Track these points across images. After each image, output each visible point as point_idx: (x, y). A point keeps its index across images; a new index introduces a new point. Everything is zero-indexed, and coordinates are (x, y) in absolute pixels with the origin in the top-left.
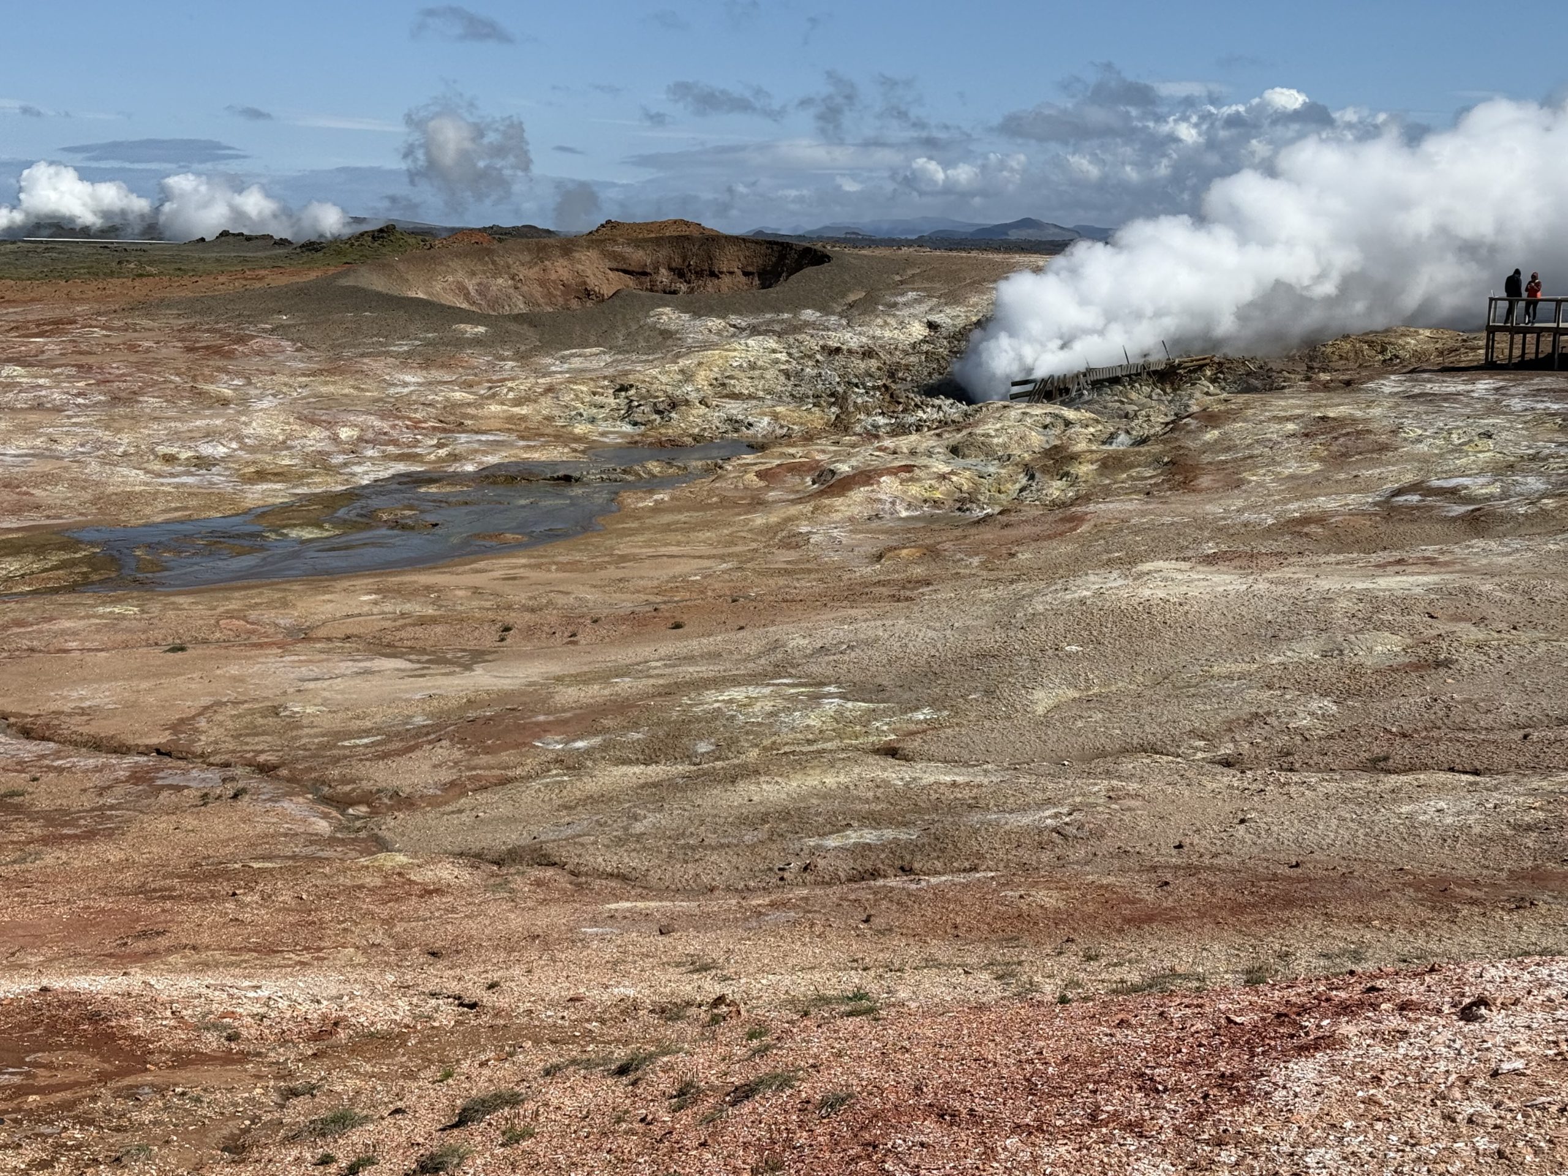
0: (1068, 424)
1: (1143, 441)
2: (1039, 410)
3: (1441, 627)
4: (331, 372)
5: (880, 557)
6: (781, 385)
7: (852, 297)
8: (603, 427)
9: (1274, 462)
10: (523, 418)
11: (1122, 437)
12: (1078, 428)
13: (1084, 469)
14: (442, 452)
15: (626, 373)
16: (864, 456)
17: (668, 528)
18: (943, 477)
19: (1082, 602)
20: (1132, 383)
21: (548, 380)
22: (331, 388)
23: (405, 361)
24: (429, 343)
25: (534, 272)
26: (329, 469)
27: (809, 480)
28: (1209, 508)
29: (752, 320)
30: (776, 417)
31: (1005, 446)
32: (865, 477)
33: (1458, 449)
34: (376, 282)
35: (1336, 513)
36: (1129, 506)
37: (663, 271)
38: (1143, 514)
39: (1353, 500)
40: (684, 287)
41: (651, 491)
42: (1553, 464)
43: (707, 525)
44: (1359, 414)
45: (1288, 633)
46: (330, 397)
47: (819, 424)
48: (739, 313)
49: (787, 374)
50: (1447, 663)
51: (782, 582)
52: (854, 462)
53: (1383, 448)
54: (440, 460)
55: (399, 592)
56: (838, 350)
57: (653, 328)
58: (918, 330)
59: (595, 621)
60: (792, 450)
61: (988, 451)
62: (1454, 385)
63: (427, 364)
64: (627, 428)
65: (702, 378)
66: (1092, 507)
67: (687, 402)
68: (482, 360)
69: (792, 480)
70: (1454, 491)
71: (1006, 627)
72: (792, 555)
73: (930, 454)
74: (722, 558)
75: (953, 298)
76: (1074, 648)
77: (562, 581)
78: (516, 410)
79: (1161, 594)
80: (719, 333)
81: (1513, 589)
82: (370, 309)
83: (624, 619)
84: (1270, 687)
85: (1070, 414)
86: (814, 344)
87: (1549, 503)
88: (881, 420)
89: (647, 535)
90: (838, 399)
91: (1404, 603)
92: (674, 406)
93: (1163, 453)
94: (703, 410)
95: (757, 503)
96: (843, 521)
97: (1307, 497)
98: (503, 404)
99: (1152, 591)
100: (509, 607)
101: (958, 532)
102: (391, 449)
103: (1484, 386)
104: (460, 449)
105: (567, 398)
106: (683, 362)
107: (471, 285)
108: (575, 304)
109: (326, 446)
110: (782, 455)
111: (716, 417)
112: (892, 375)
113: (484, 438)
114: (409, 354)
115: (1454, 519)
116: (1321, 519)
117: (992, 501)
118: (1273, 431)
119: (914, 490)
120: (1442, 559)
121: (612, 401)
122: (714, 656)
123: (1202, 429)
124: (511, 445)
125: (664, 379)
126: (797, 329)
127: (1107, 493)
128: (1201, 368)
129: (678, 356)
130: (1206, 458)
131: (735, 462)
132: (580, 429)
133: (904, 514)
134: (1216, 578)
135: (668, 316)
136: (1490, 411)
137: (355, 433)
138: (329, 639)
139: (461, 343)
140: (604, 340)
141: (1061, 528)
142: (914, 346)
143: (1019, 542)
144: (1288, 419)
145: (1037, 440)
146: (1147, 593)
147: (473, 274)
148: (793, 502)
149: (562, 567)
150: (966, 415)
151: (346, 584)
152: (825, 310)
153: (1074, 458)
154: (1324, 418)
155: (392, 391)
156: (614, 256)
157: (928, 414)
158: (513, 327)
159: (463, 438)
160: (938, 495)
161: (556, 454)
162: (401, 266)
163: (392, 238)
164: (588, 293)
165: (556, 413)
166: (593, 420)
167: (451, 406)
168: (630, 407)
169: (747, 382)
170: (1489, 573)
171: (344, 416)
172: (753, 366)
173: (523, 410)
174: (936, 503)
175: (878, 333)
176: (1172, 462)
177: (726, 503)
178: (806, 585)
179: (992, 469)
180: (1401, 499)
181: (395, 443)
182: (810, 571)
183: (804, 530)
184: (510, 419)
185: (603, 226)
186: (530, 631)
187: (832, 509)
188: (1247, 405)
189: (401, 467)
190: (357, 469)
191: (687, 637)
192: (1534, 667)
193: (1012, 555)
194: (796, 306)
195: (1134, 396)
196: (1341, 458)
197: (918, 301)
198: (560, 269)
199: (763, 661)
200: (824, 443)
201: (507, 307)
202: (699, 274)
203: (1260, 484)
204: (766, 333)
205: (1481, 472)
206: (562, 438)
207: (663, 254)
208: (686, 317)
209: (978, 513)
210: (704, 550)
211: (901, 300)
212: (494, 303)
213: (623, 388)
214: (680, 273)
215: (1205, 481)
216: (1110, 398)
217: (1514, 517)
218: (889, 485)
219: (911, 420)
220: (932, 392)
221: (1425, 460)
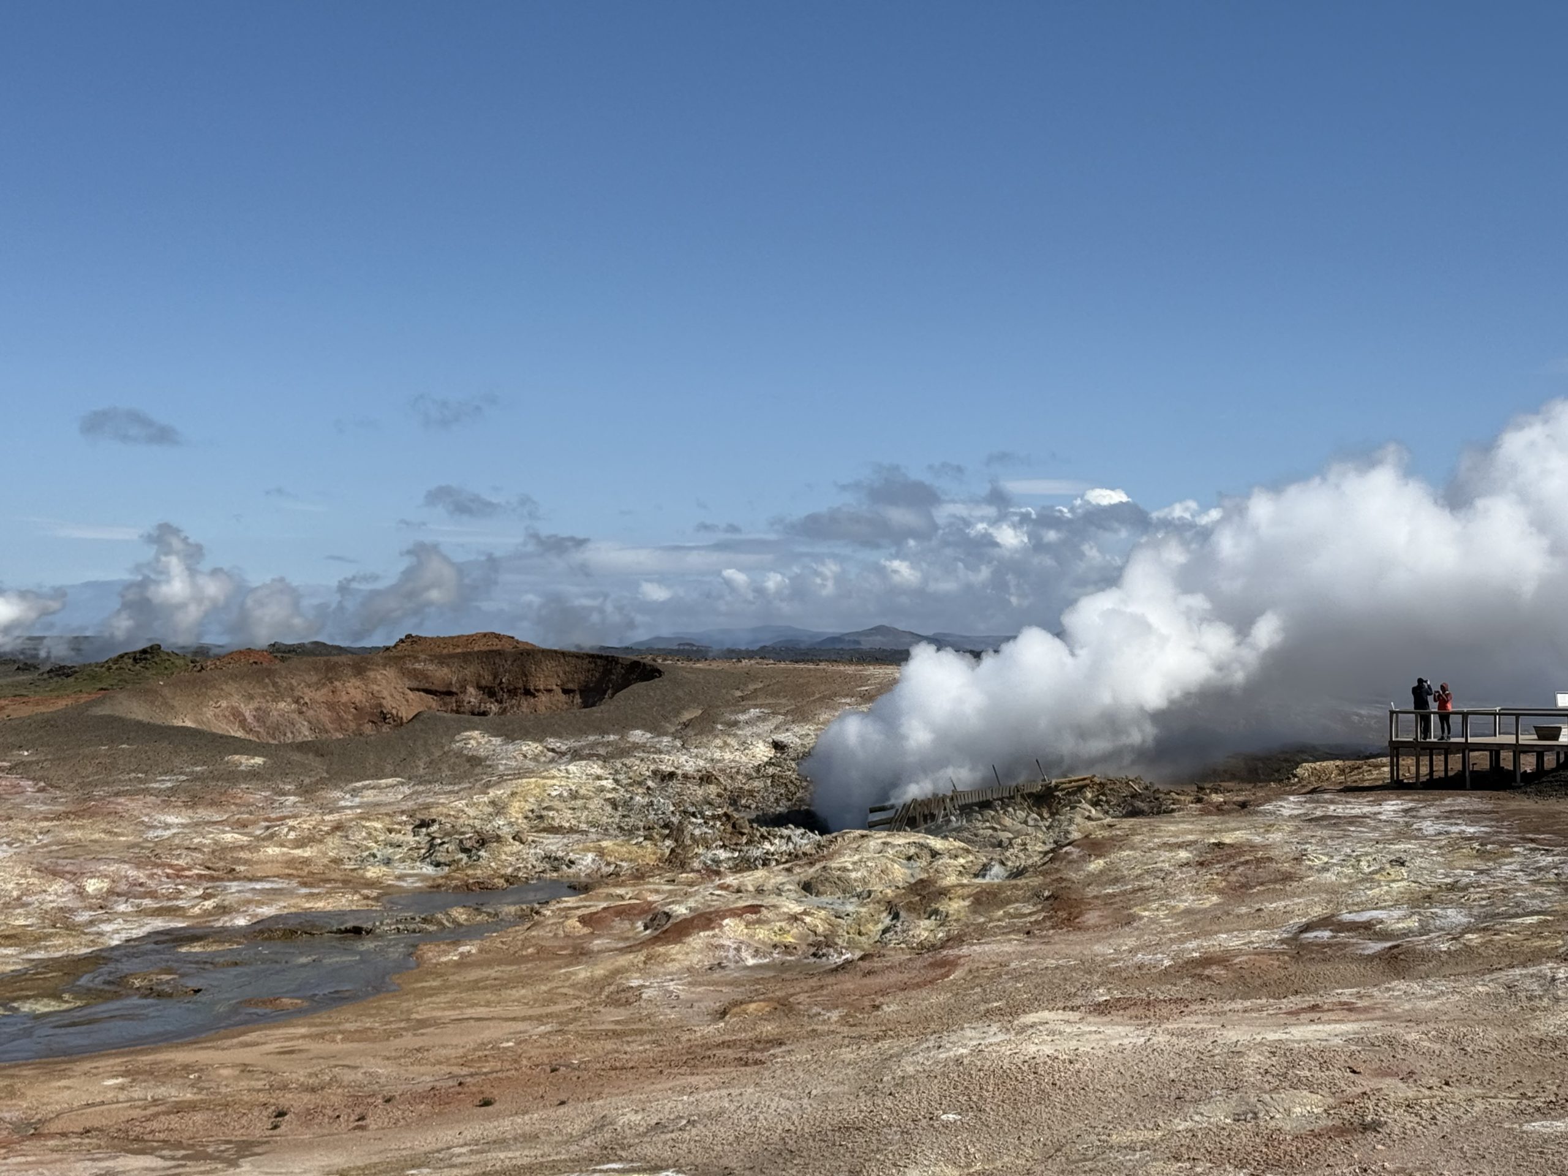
0: (934, 854)
1: (1019, 873)
2: (902, 839)
3: (1366, 1083)
4: (78, 815)
5: (723, 1014)
6: (608, 816)
7: (686, 716)
8: (400, 869)
9: (1167, 895)
10: (306, 862)
11: (997, 869)
12: (946, 860)
13: (955, 906)
14: (209, 904)
15: (427, 807)
16: (705, 896)
17: (475, 986)
18: (795, 918)
19: (959, 1062)
20: (1004, 807)
21: (336, 816)
22: (79, 834)
23: (167, 799)
24: (196, 778)
25: (322, 695)
26: (72, 928)
27: (640, 925)
28: (1098, 948)
29: (572, 743)
30: (601, 853)
31: (864, 881)
32: (706, 919)
33: (1369, 878)
34: (137, 710)
35: (1239, 952)
36: (1007, 948)
37: (471, 690)
38: (1024, 956)
39: (1257, 936)
40: (495, 708)
41: (456, 943)
42: (1474, 894)
43: (521, 981)
44: (1258, 840)
45: (1194, 1093)
46: (77, 844)
47: (651, 860)
48: (558, 735)
49: (614, 805)
50: (1374, 1127)
51: (609, 1045)
52: (691, 903)
53: (1287, 877)
54: (207, 913)
55: (152, 1073)
56: (672, 775)
57: (459, 754)
58: (762, 752)
59: (388, 1101)
60: (620, 891)
61: (845, 887)
62: (1358, 807)
63: (194, 802)
64: (429, 870)
65: (516, 811)
66: (965, 950)
67: (498, 839)
68: (259, 796)
69: (621, 926)
70: (1367, 926)
71: (872, 1093)
72: (621, 1014)
73: (779, 892)
74: (540, 1019)
75: (800, 715)
76: (951, 1117)
77: (350, 1054)
78: (298, 852)
79: (1048, 1050)
80: (535, 759)
81: (1441, 1038)
82: (128, 741)
83: (421, 1097)
84: (1177, 1159)
85: (936, 843)
86: (645, 769)
87: (1473, 938)
88: (723, 854)
89: (450, 996)
90: (673, 831)
91: (1322, 1058)
92: (483, 842)
93: (1046, 886)
94: (517, 846)
95: (580, 953)
96: (681, 971)
97: (1207, 934)
98: (282, 845)
99: (1038, 1047)
100: (285, 1087)
101: (813, 982)
102: (147, 902)
103: (1391, 807)
104: (229, 900)
105: (358, 836)
106: (493, 793)
107: (248, 711)
108: (368, 728)
109: (68, 901)
110: (609, 896)
111: (531, 855)
112: (734, 802)
113: (258, 886)
114: (173, 791)
115: (1371, 958)
116: (1223, 959)
117: (851, 945)
118: (1165, 860)
119: (762, 933)
120: (1360, 1004)
121: (411, 839)
122: (530, 1138)
123: (1085, 859)
124: (291, 893)
125: (472, 812)
126: (624, 752)
127: (981, 933)
128: (1080, 789)
129: (488, 786)
130: (1091, 891)
131: (554, 906)
132: (372, 872)
133: (751, 962)
134: (1109, 1031)
135: (476, 741)
136: (1402, 835)
137: (105, 885)
138: (64, 1135)
139: (234, 776)
140: (403, 769)
141: (932, 974)
142: (758, 769)
143: (883, 992)
144: (1180, 846)
145: (900, 873)
146: (1032, 1049)
147: (251, 697)
148: (622, 951)
149: (349, 1036)
150: (819, 846)
151: (87, 1066)
152: (657, 730)
153: (944, 893)
154: (1219, 845)
155: (151, 834)
156: (415, 674)
157: (775, 846)
158: (296, 757)
159: (234, 886)
160: (789, 939)
161: (344, 902)
162: (166, 691)
163: (157, 659)
164: (384, 717)
165: (345, 854)
166: (388, 862)
167: (221, 850)
168: (432, 846)
169: (568, 814)
170: (1413, 1020)
171: (92, 866)
172: (574, 795)
173: (307, 853)
174: (787, 949)
175: (717, 755)
176: (1053, 897)
177: (543, 954)
178: (637, 1049)
179: (850, 908)
180: (1311, 935)
181: (152, 895)
182: (642, 1032)
183: (634, 983)
184: (291, 862)
185: (402, 641)
186: (309, 1116)
187: (668, 959)
188: (1134, 831)
189: (159, 924)
190: (107, 928)
191: (498, 1116)
192: (1472, 1129)
193: (877, 1007)
194: (624, 726)
195: (1007, 821)
196: (1240, 890)
197: (762, 719)
198: (352, 690)
199: (587, 1142)
200: (657, 881)
201: (289, 735)
202: (513, 692)
203: (1152, 921)
204: (589, 757)
205: (1396, 904)
206: (352, 883)
207: (470, 671)
208: (497, 741)
209: (836, 959)
210: (518, 1010)
211: (742, 717)
212: (275, 730)
213: (424, 824)
214: (490, 692)
215: (1091, 917)
216: (982, 826)
217: (1438, 955)
218: (732, 929)
219: (757, 853)
220: (780, 821)
221: (1332, 890)
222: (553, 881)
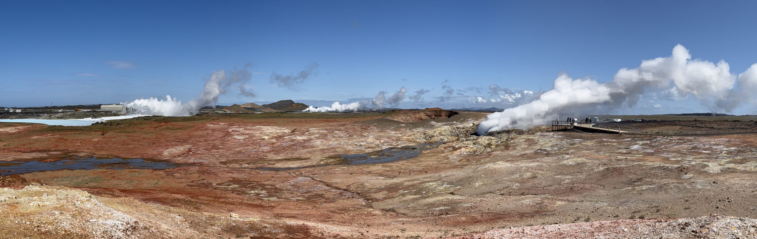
0: (492, 139)
1: (502, 142)
2: (488, 137)
3: (537, 171)
4: (381, 132)
5: (460, 161)
6: (449, 133)
7: (461, 119)
9: (521, 146)
11: (499, 142)
12: (493, 140)
13: (493, 147)
15: (426, 131)
16: (461, 144)
17: (429, 156)
18: (472, 148)
19: (486, 168)
20: (503, 133)
21: (414, 133)
22: (381, 134)
23: (392, 130)
24: (396, 127)
25: (414, 116)
26: (379, 147)
27: (451, 148)
28: (511, 153)
29: (446, 123)
30: (448, 138)
31: (482, 143)
32: (460, 148)
33: (546, 143)
34: (390, 118)
35: (528, 153)
36: (499, 152)
37: (433, 116)
38: (501, 154)
39: (531, 151)
40: (436, 118)
41: (427, 150)
42: (559, 145)
43: (434, 156)
44: (533, 138)
45: (515, 173)
47: (455, 139)
48: (444, 122)
49: (450, 132)
50: (536, 177)
51: (444, 165)
52: (458, 146)
53: (536, 143)
54: (395, 145)
55: (385, 166)
56: (459, 128)
57: (430, 124)
58: (471, 125)
59: (414, 171)
60: (450, 144)
61: (479, 144)
62: (547, 134)
63: (395, 130)
64: (425, 140)
65: (437, 132)
66: (493, 153)
67: (434, 136)
68: (404, 130)
69: (449, 149)
70: (545, 150)
71: (474, 172)
72: (447, 161)
73: (470, 144)
74: (436, 161)
75: (477, 120)
76: (483, 176)
77: (410, 165)
79: (498, 167)
80: (441, 125)
81: (548, 165)
82: (388, 122)
83: (418, 171)
84: (511, 182)
85: (492, 138)
86: (455, 127)
87: (557, 151)
88: (464, 139)
89: (425, 157)
90: (458, 136)
91: (532, 168)
92: (432, 137)
93: (505, 144)
94: (437, 137)
95: (443, 152)
96: (456, 155)
97: (525, 151)
98: (406, 136)
100: (401, 169)
101: (473, 157)
102: (389, 143)
103: (551, 134)
104: (399, 144)
105: (416, 135)
106: (434, 130)
107: (404, 118)
108: (419, 121)
109: (379, 143)
110: (448, 144)
111: (439, 138)
112: (467, 132)
113: (402, 142)
115: (544, 154)
116: (526, 154)
117: (479, 152)
118: (521, 141)
119: (467, 150)
120: (540, 160)
121: (423, 136)
122: (430, 177)
123: (511, 140)
124: (407, 143)
125: (431, 132)
126: (453, 124)
127: (496, 150)
128: (513, 131)
129: (434, 129)
130: (511, 145)
131: (441, 146)
132: (418, 140)
133: (465, 154)
134: (506, 164)
135: (433, 123)
136: (552, 137)
137: (383, 141)
138: (373, 173)
139: (401, 127)
140: (423, 126)
141: (488, 156)
142: (470, 127)
143: (482, 158)
144: (524, 139)
145: (487, 142)
147: (405, 116)
148: (448, 152)
149: (411, 162)
150: (477, 138)
151: (378, 165)
152: (457, 122)
153: (492, 145)
154: (528, 139)
155: (390, 134)
156: (426, 113)
157: (472, 138)
158: (409, 124)
159: (399, 142)
160: (471, 151)
161: (413, 144)
162: (394, 115)
164: (421, 119)
165: (414, 138)
166: (420, 139)
167: (398, 137)
168: (426, 137)
169: (444, 133)
170: (546, 162)
171: (382, 138)
172: (445, 130)
173: (409, 138)
174: (471, 152)
175: (465, 125)
176: (506, 146)
177: (438, 152)
178: (448, 166)
179: (479, 147)
180: (538, 151)
182: (449, 163)
183: (449, 156)
184: (407, 139)
185: (426, 109)
186: (404, 173)
187: (454, 153)
188: (518, 137)
189: (390, 146)
190: (383, 147)
191: (428, 174)
192: (549, 177)
193: (480, 160)
194: (453, 121)
195: (503, 135)
196: (530, 145)
197: (472, 120)
198: (418, 115)
199: (437, 178)
200: (455, 143)
201: (409, 121)
202: (439, 116)
203: (518, 149)
204: (448, 125)
205: (549, 147)
206: (414, 142)
207: (433, 113)
208: (436, 123)
209: (477, 154)
210: (433, 160)
211: (469, 120)
212: (407, 121)
213: (425, 134)
214: (436, 116)
215: (510, 148)
216: (499, 135)
217: (552, 154)
218: (463, 149)
219: (469, 139)
220: (472, 134)
221: (542, 145)
222: (441, 142)
